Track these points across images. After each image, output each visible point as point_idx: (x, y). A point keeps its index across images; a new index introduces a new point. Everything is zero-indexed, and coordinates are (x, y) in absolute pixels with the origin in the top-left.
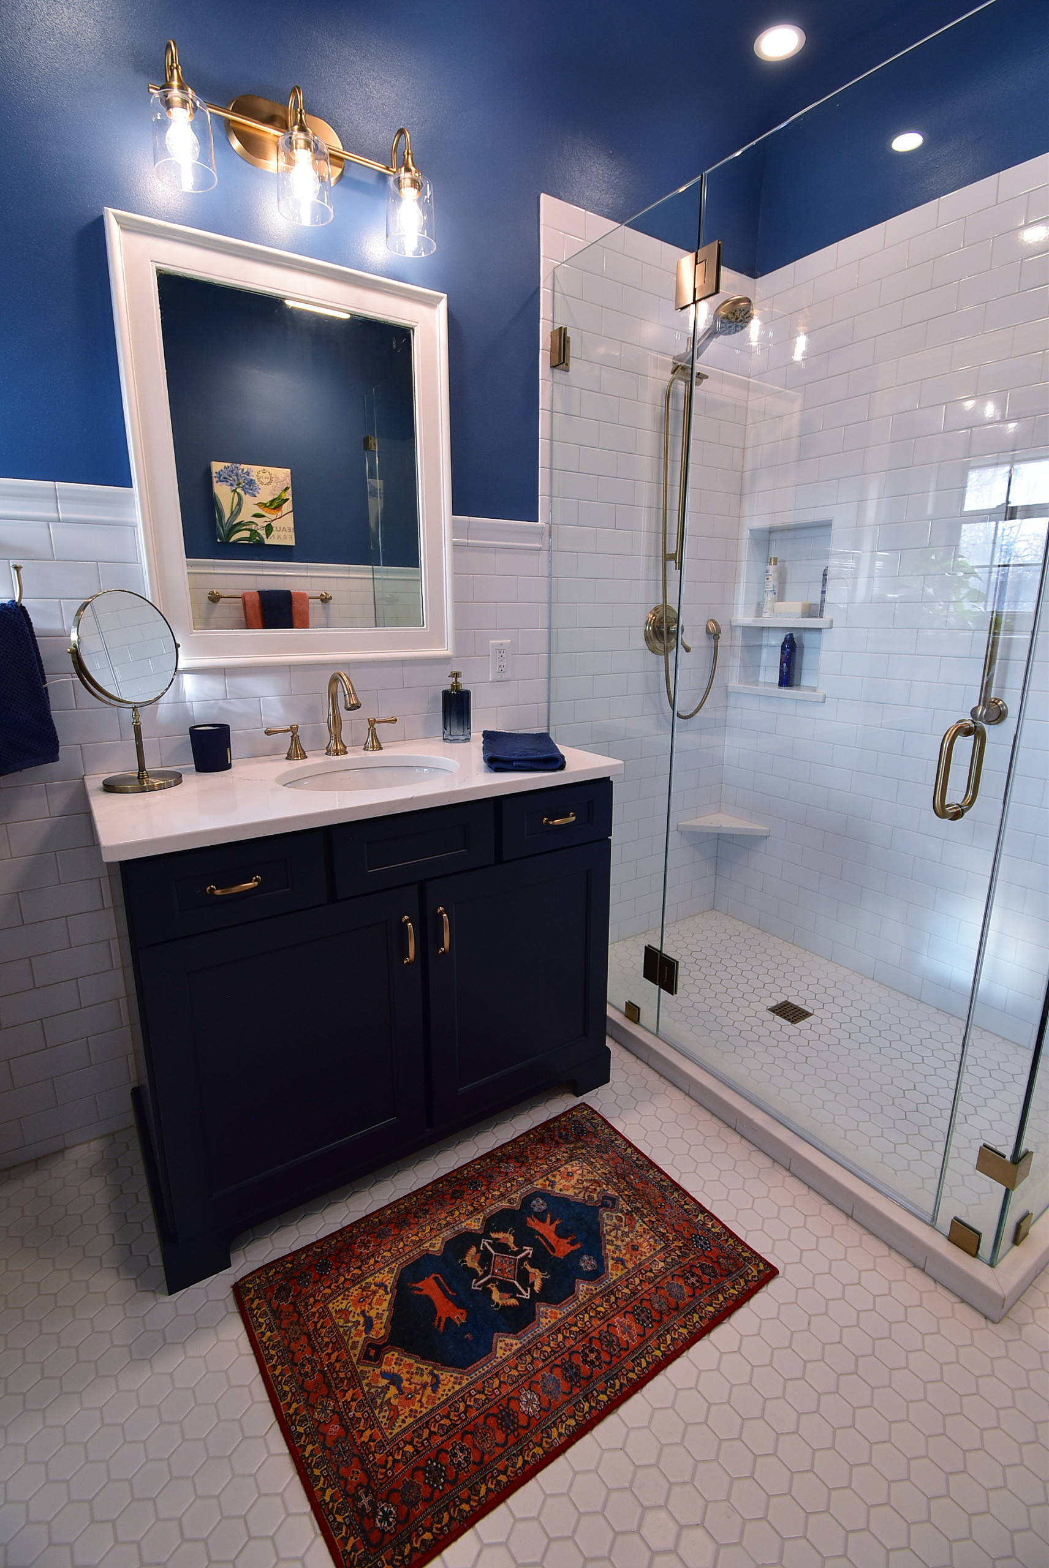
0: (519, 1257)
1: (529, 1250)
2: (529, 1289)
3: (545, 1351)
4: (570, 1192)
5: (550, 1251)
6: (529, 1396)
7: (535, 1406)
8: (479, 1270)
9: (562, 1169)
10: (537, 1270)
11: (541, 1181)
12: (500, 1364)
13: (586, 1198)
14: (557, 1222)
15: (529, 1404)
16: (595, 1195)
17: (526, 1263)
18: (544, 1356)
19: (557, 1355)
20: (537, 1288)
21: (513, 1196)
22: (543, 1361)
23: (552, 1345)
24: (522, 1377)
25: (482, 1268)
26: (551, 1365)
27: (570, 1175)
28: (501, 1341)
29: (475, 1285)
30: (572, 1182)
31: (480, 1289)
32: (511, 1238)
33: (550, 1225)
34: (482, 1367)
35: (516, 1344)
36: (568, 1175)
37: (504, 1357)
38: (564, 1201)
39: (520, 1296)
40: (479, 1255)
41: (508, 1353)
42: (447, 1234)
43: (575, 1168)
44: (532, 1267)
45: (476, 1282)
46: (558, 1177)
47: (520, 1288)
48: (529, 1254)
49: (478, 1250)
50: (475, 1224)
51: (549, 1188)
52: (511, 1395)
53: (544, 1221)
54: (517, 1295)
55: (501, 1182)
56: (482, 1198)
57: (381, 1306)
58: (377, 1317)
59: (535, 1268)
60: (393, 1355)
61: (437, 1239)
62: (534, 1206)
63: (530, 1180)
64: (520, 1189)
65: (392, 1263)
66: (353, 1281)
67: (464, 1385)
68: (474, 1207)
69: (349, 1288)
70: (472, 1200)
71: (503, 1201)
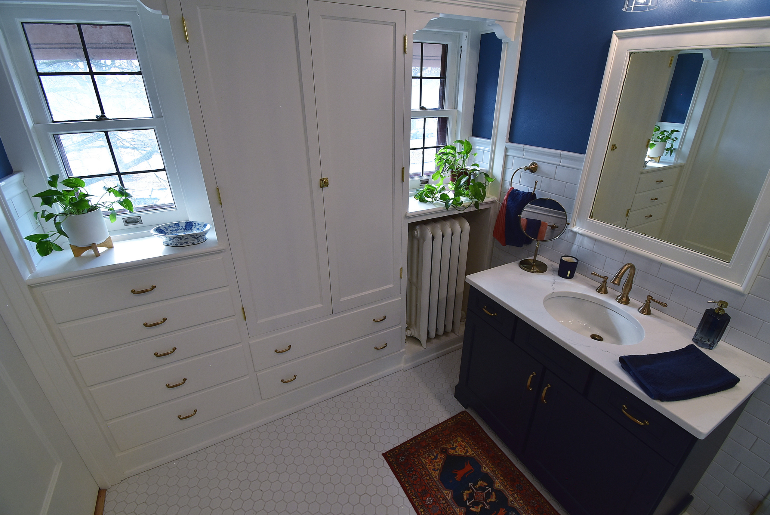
0: (484, 503)
1: (488, 507)
2: (471, 505)
3: (447, 509)
6: (431, 501)
7: (428, 502)
8: (477, 486)
10: (480, 510)
12: (442, 492)
15: (429, 500)
17: (482, 505)
18: (445, 508)
19: (445, 513)
20: (471, 509)
21: (515, 503)
22: (443, 507)
23: (449, 512)
24: (438, 499)
25: (478, 487)
26: (442, 510)
28: (450, 492)
29: (470, 484)
31: (469, 486)
32: (493, 500)
34: (441, 486)
35: (449, 498)
37: (444, 493)
39: (468, 501)
40: (483, 486)
41: (446, 495)
42: (491, 474)
44: (481, 508)
45: (472, 485)
47: (471, 502)
48: (486, 507)
49: (485, 486)
50: (498, 485)
52: (432, 494)
54: (468, 500)
55: (522, 499)
56: (512, 490)
57: (459, 452)
58: (456, 451)
59: (480, 509)
60: (443, 456)
61: (489, 470)
62: (512, 513)
63: (526, 512)
64: (520, 507)
65: (476, 454)
66: (468, 443)
67: (435, 479)
68: (506, 485)
69: (465, 442)
70: (510, 485)
71: (512, 498)
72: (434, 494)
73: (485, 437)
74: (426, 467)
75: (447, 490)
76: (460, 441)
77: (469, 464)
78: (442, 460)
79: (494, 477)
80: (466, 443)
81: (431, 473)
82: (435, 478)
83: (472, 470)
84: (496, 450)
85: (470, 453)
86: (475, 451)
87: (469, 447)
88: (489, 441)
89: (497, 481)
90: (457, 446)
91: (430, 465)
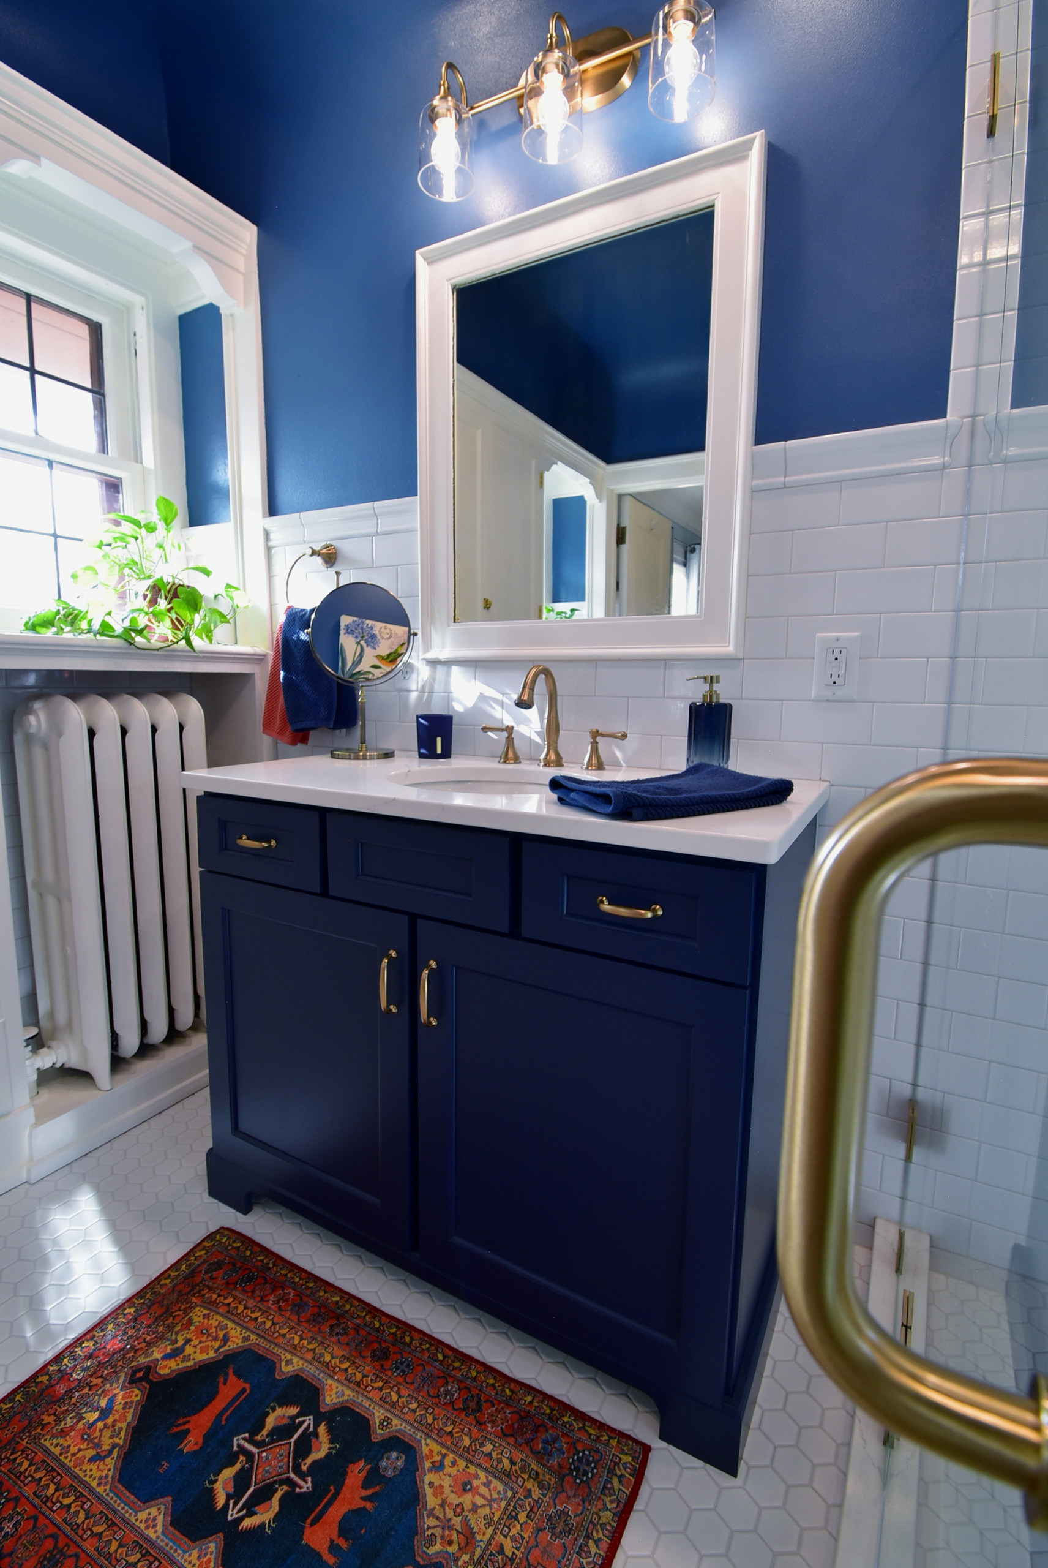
0: (292, 1475)
1: (306, 1486)
2: (245, 1511)
4: (432, 1501)
5: (312, 1516)
8: (265, 1432)
9: (472, 1469)
10: (276, 1511)
11: (436, 1448)
12: (128, 1522)
13: (429, 1533)
14: (368, 1506)
16: (437, 1548)
17: (285, 1489)
20: (246, 1522)
24: (107, 1560)
25: (267, 1435)
27: (465, 1487)
28: (159, 1509)
29: (239, 1441)
30: (453, 1496)
31: (235, 1447)
32: (322, 1451)
33: (361, 1498)
34: (123, 1502)
35: (155, 1532)
36: (465, 1484)
37: (137, 1523)
38: (414, 1497)
39: (231, 1505)
40: (286, 1421)
41: (142, 1526)
42: (310, 1370)
43: (483, 1490)
44: (280, 1500)
45: (243, 1438)
46: (453, 1471)
47: (244, 1499)
48: (301, 1487)
49: (293, 1418)
50: (333, 1393)
51: (427, 1464)
52: (82, 1556)
53: (366, 1484)
54: (231, 1501)
55: (415, 1395)
56: (380, 1384)
57: (199, 1354)
58: (185, 1356)
59: (280, 1505)
60: (137, 1396)
61: (301, 1362)
62: (388, 1458)
63: (431, 1431)
64: (411, 1424)
65: (258, 1335)
66: (228, 1312)
67: (98, 1490)
68: (362, 1380)
69: (218, 1313)
70: (374, 1374)
71: (382, 1411)
72: (91, 1551)
73: (286, 1275)
74: (63, 1465)
75: (148, 1508)
76: (201, 1319)
77: (232, 1377)
78: (132, 1410)
79: (322, 1375)
80: (222, 1315)
81: (81, 1474)
82: (99, 1485)
83: (244, 1390)
84: (322, 1293)
85: (237, 1338)
86: (252, 1327)
87: (234, 1321)
88: (300, 1279)
89: (330, 1381)
90: (188, 1341)
91: (80, 1450)
